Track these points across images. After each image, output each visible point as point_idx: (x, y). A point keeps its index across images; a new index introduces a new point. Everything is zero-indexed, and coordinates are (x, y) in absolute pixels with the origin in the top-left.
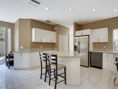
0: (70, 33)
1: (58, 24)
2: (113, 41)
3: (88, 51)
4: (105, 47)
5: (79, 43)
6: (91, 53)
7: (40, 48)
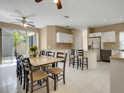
0: (83, 34)
1: (74, 29)
2: (120, 41)
3: (99, 50)
4: (113, 46)
5: (93, 43)
6: (102, 50)
7: (61, 47)
